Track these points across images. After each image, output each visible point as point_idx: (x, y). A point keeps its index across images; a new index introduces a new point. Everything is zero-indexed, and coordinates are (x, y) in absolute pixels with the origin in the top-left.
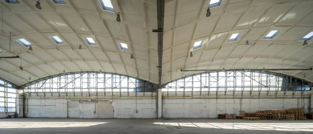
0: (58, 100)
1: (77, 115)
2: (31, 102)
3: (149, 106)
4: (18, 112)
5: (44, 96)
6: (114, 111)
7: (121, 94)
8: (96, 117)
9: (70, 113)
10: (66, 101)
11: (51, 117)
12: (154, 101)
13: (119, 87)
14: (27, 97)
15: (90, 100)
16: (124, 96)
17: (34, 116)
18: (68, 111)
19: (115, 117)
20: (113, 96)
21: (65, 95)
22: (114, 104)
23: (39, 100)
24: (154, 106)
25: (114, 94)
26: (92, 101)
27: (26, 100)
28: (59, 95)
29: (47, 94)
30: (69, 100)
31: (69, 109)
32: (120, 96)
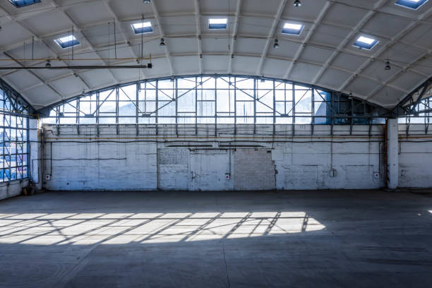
0: (132, 146)
1: (181, 183)
2: (60, 151)
3: (364, 159)
5: (95, 134)
6: (276, 172)
7: (293, 130)
8: (231, 186)
9: (162, 177)
10: (153, 147)
11: (114, 188)
12: (375, 147)
13: (291, 114)
14: (52, 137)
15: (215, 145)
16: (301, 136)
17: (68, 188)
18: (158, 173)
19: (279, 186)
20: (277, 136)
21: (153, 131)
22: (276, 155)
23: (82, 147)
24: (375, 160)
25: (278, 129)
26: (222, 147)
27: (48, 146)
28: (138, 134)
29: (104, 131)
30: (162, 146)
31: (163, 168)
32: (293, 135)
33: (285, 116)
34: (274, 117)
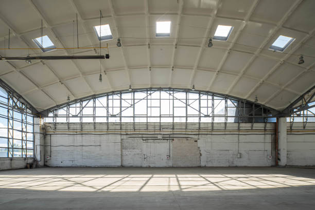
0: (105, 137)
1: (138, 162)
2: (57, 140)
3: (261, 146)
4: (38, 158)
5: (81, 130)
6: (201, 155)
7: (213, 127)
8: (170, 164)
9: (125, 158)
10: (119, 138)
11: (93, 165)
12: (269, 138)
13: (211, 115)
14: (51, 131)
15: (160, 137)
16: (218, 130)
17: (61, 165)
18: (122, 155)
19: (203, 164)
20: (200, 130)
21: (118, 127)
22: (200, 143)
23: (71, 137)
24: (269, 147)
25: (202, 126)
26: (164, 139)
27: (48, 137)
28: (108, 129)
29: (85, 127)
30: (125, 137)
31: (125, 152)
32: (212, 130)
33: (207, 116)
34: (200, 117)
